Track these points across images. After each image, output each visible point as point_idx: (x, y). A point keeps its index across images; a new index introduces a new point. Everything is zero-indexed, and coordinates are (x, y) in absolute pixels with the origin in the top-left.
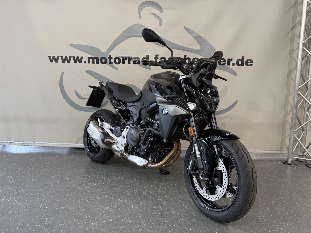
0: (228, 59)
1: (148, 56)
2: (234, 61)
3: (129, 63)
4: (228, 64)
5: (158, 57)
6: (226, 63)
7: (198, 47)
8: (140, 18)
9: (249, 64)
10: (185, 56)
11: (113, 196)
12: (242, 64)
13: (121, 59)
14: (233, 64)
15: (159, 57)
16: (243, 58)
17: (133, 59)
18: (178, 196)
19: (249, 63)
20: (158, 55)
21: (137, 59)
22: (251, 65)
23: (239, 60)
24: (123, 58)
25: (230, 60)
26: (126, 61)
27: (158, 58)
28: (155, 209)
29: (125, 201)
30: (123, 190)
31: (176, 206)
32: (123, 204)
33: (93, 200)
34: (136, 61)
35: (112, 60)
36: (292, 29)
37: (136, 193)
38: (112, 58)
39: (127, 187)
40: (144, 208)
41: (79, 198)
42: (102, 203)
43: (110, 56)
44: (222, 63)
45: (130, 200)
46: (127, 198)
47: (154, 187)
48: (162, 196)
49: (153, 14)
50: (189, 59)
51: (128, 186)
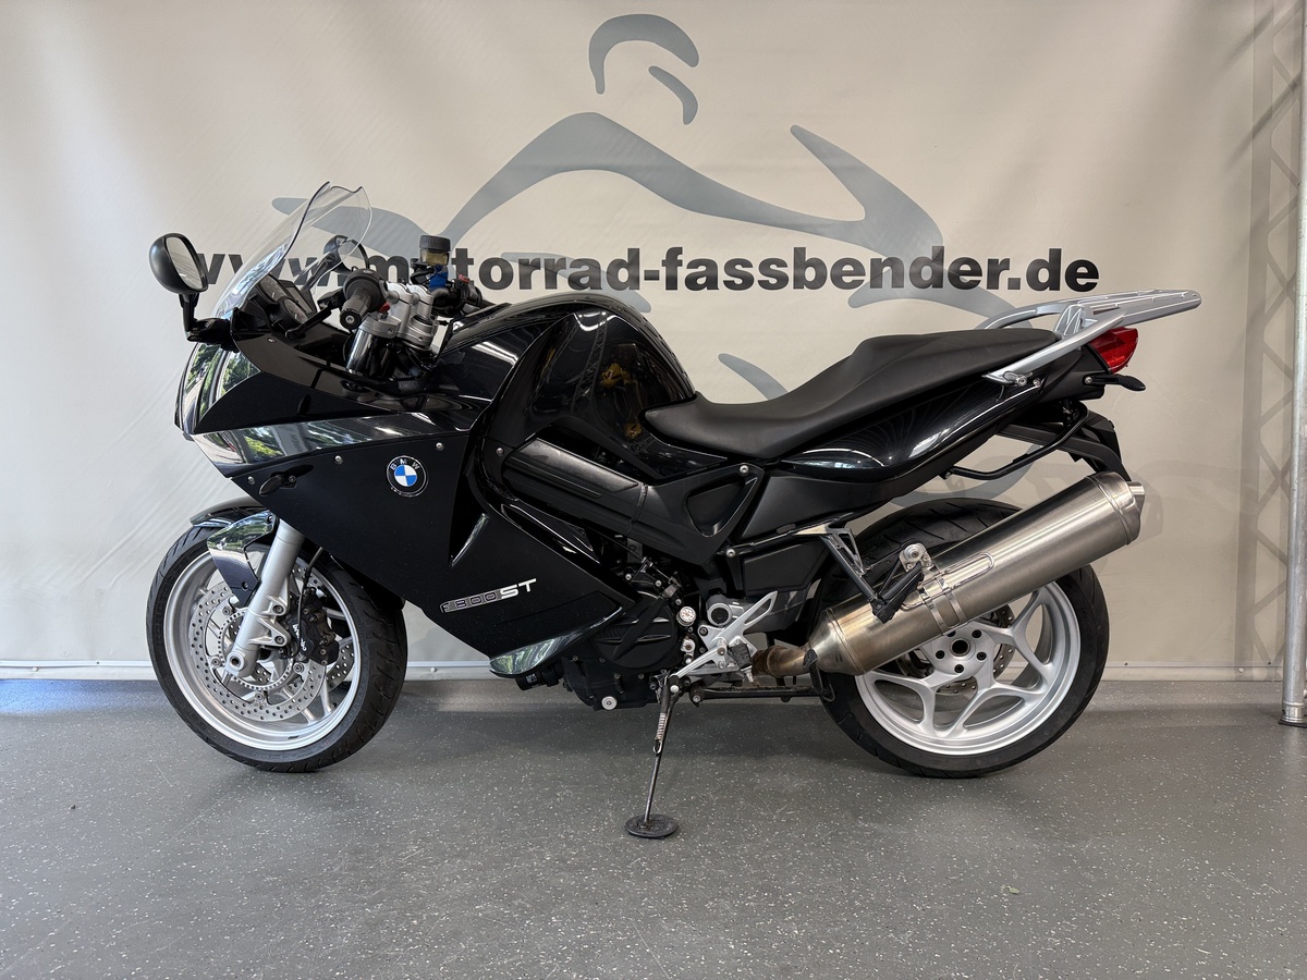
0: (991, 262)
1: (634, 254)
2: (1019, 270)
3: (551, 281)
4: (993, 283)
5: (679, 257)
6: (984, 279)
7: (854, 212)
8: (600, 89)
9: (1082, 282)
10: (799, 253)
11: (516, 903)
12: (1054, 284)
13: (516, 267)
14: (1014, 284)
15: (685, 258)
16: (1056, 255)
17: (568, 264)
18: (849, 891)
19: (1083, 276)
20: (679, 251)
21: (585, 268)
22: (1090, 287)
23: (1038, 265)
24: (523, 263)
25: (997, 267)
26: (538, 277)
27: (680, 263)
28: (749, 958)
29: (586, 927)
30: (561, 869)
31: (852, 940)
32: (579, 942)
33: (416, 929)
34: (583, 275)
35: (473, 273)
36: (1257, 130)
37: (630, 885)
38: (471, 262)
39: (574, 856)
40: (692, 959)
41: (341, 920)
42: (465, 944)
43: (462, 253)
44: (967, 279)
45: (610, 917)
46: (593, 911)
47: (710, 849)
48: (768, 891)
49: (655, 71)
50: (818, 264)
51: (581, 851)
